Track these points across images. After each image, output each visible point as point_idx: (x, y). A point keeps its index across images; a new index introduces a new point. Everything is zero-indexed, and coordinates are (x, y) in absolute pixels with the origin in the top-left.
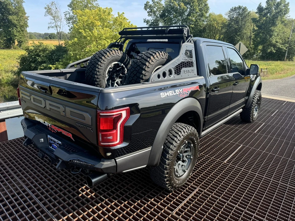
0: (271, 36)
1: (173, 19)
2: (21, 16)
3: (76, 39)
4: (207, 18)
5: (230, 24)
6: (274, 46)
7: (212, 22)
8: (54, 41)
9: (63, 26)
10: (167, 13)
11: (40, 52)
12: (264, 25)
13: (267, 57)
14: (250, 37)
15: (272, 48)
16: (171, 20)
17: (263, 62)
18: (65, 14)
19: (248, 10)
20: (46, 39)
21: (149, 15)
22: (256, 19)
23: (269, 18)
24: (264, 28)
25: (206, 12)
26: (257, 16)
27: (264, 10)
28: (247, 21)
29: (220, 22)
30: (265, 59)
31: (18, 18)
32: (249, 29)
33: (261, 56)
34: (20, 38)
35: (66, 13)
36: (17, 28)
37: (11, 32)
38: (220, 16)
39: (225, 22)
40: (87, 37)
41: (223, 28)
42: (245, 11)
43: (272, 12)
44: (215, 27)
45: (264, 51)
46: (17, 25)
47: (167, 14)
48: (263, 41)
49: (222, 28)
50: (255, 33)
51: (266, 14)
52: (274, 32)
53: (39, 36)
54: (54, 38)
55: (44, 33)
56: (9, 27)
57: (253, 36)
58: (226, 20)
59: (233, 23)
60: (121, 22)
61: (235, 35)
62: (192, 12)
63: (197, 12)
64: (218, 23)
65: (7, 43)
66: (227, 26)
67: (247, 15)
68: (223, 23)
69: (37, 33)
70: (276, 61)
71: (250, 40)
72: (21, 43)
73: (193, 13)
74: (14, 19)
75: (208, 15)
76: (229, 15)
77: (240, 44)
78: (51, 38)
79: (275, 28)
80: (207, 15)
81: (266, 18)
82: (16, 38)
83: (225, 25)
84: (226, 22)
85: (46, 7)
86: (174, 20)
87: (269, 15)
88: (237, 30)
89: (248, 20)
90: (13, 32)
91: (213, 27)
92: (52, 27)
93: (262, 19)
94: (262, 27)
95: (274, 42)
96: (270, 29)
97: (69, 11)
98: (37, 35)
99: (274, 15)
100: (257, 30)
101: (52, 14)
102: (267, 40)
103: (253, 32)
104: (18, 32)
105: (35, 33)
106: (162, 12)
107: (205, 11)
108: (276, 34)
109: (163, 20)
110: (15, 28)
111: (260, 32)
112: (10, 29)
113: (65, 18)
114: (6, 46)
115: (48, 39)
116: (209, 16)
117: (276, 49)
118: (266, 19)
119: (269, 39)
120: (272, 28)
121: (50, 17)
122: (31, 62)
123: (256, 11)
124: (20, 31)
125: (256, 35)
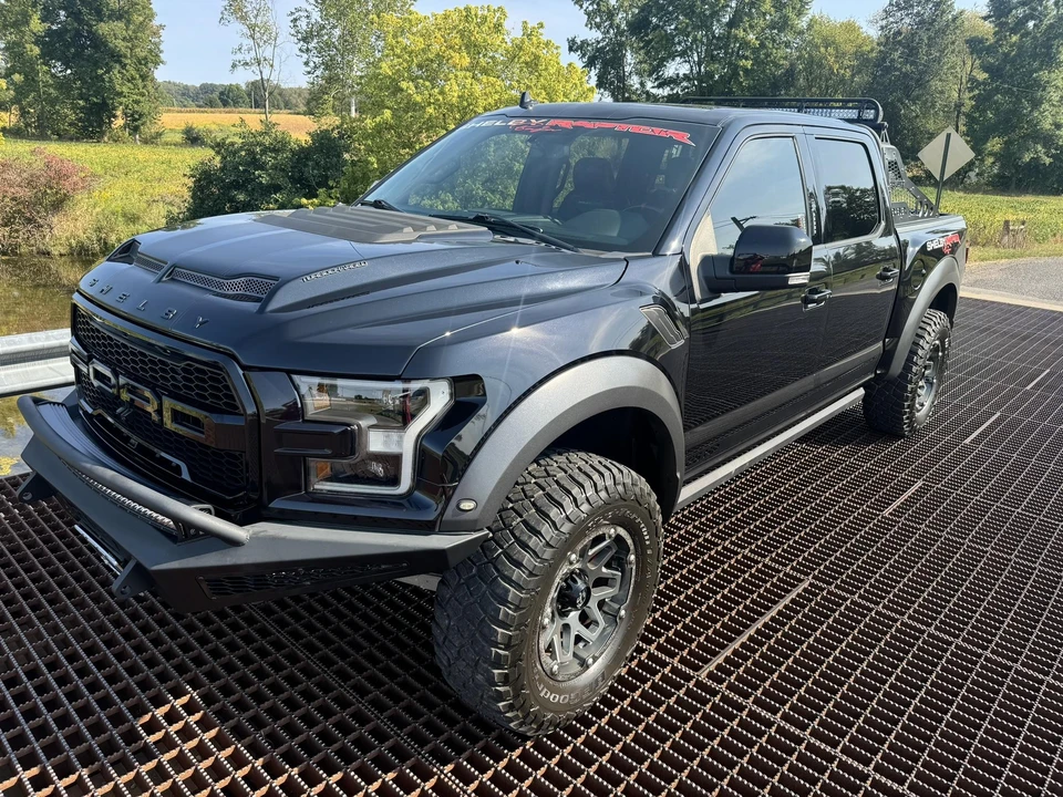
0: (1036, 104)
1: (677, 40)
3: (388, 114)
4: (801, 33)
5: (883, 57)
6: (1048, 141)
7: (817, 47)
9: (283, 59)
10: (654, 16)
11: (264, 152)
12: (1013, 61)
13: (1020, 180)
14: (959, 106)
15: (1039, 148)
16: (668, 40)
17: (1006, 198)
18: (292, 18)
19: (956, 6)
20: (211, 104)
21: (590, 23)
22: (982, 41)
23: (1035, 38)
24: (1011, 76)
25: (800, 14)
26: (988, 28)
27: (1016, 8)
28: (951, 48)
29: (850, 49)
30: (1013, 186)
32: (956, 78)
33: (996, 175)
34: (137, 102)
35: (297, 14)
36: (124, 66)
37: (103, 80)
38: (850, 27)
39: (869, 48)
40: (424, 107)
41: (859, 72)
42: (943, 12)
43: (1045, 16)
44: (831, 69)
45: (1006, 158)
46: (126, 57)
47: (654, 20)
48: (1007, 121)
49: (857, 71)
50: (977, 92)
51: (1022, 22)
52: (1049, 89)
53: (183, 94)
54: (236, 103)
55: (198, 85)
56: (96, 65)
57: (969, 104)
58: (873, 41)
59: (896, 55)
60: (537, 57)
61: (900, 100)
62: (746, 14)
63: (764, 14)
64: (839, 56)
65: (88, 120)
66: (875, 65)
67: (947, 26)
68: (859, 55)
69: (174, 84)
70: (1051, 197)
71: (958, 117)
72: (136, 120)
73: (750, 15)
74: (114, 35)
75: (805, 25)
76: (884, 22)
77: (949, 136)
78: (225, 104)
79: (1053, 76)
80: (803, 23)
81: (1022, 36)
82: (121, 104)
83: (868, 60)
84: (872, 50)
86: (679, 43)
87: (1035, 25)
88: (912, 79)
89: (953, 43)
90: (111, 80)
91: (821, 66)
92: (246, 64)
93: (1006, 39)
94: (1003, 69)
95: (1047, 125)
96: (1035, 80)
97: (309, 8)
98: (174, 89)
99: (1051, 26)
100: (984, 83)
101: (244, 18)
102: (1020, 120)
103: (971, 90)
104: (129, 81)
105: (169, 82)
106: (637, 11)
107: (794, 8)
108: (1055, 97)
109: (641, 40)
110: (118, 66)
111: (997, 91)
112: (100, 72)
113: (293, 32)
114: (84, 129)
115: (216, 106)
116: (810, 27)
117: (1053, 151)
118: (1020, 39)
119: (1028, 116)
120: (1044, 75)
121: (238, 27)
122: (231, 186)
123: (985, 11)
124: (133, 78)
125: (982, 101)
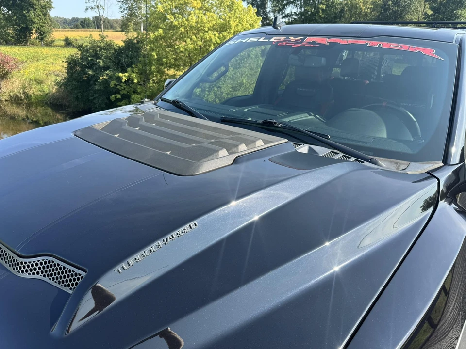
3: (161, 31)
8: (90, 31)
9: (109, 6)
12: (444, 5)
20: (77, 27)
24: (444, 12)
32: (417, 13)
34: (42, 26)
36: (35, 9)
37: (26, 16)
44: (361, 8)
49: (373, 10)
53: (64, 23)
54: (88, 27)
55: (71, 18)
56: (22, 9)
59: (391, 3)
64: (365, 3)
65: (20, 35)
66: (382, 8)
69: (60, 18)
72: (42, 35)
78: (83, 27)
79: (463, 12)
82: (34, 27)
83: (378, 5)
88: (397, 14)
90: (29, 16)
91: (356, 8)
92: (92, 8)
94: (440, 9)
96: (454, 14)
98: (60, 20)
103: (425, 19)
104: (38, 17)
105: (57, 17)
110: (32, 9)
112: (24, 12)
114: (18, 39)
115: (79, 28)
120: (457, 11)
122: (85, 67)
124: (40, 15)
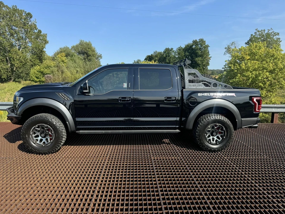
2: (205, 57)
31: (202, 59)
40: (234, 70)
46: (200, 65)
74: (199, 60)
85: (227, 47)
